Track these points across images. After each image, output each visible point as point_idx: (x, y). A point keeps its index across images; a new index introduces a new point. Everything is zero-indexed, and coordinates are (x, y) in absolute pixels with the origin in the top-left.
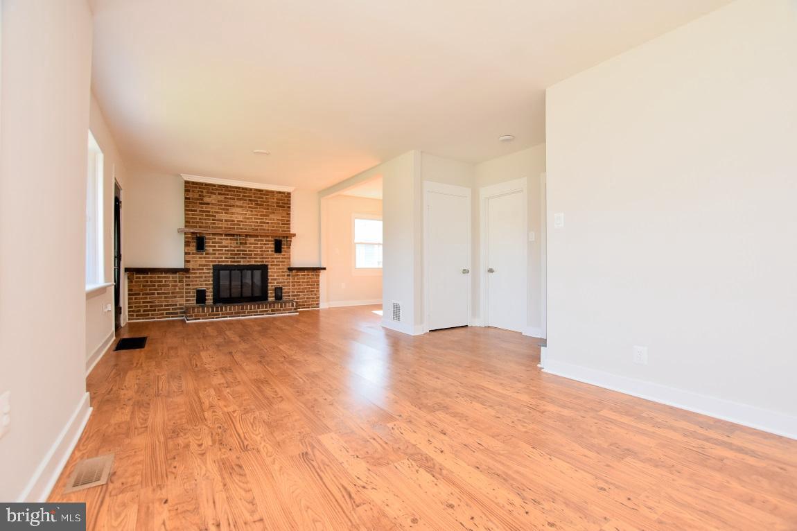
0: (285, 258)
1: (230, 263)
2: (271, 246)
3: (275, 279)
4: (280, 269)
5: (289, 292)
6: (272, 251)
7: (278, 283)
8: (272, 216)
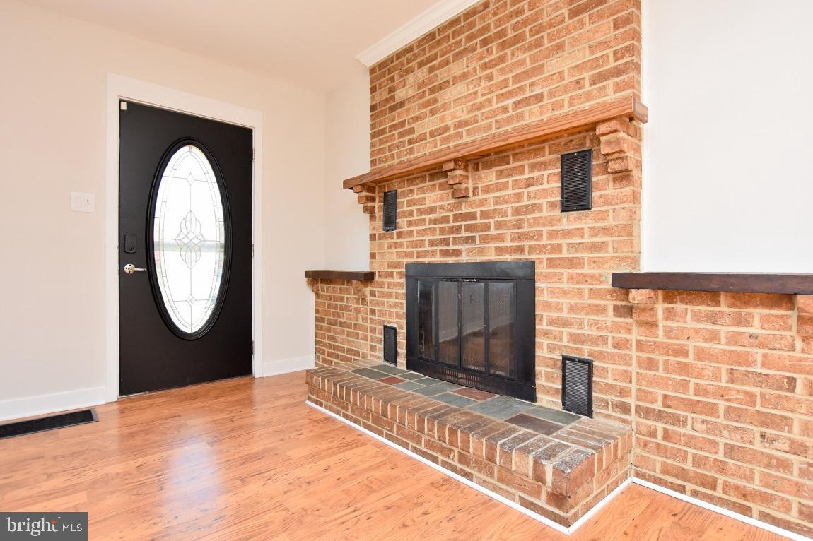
0: (607, 231)
1: (438, 259)
2: (550, 182)
3: (565, 324)
4: (583, 278)
5: (623, 392)
6: (552, 205)
7: (574, 338)
8: (553, 65)
